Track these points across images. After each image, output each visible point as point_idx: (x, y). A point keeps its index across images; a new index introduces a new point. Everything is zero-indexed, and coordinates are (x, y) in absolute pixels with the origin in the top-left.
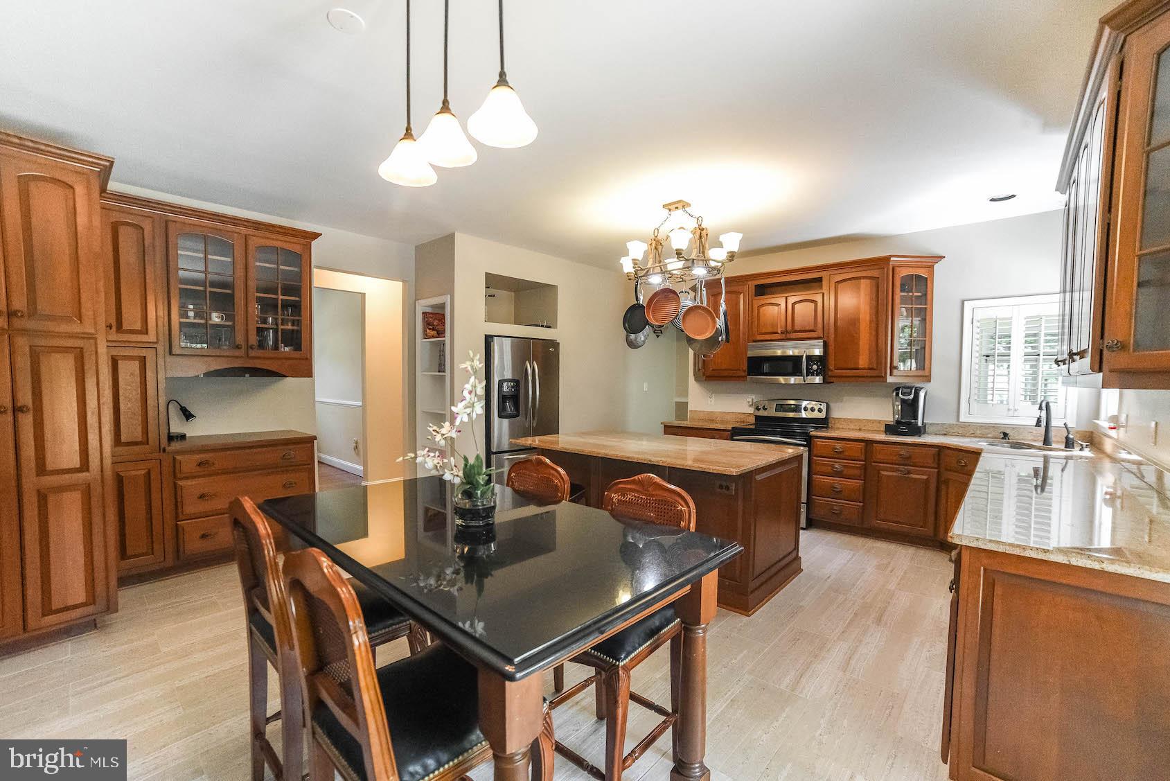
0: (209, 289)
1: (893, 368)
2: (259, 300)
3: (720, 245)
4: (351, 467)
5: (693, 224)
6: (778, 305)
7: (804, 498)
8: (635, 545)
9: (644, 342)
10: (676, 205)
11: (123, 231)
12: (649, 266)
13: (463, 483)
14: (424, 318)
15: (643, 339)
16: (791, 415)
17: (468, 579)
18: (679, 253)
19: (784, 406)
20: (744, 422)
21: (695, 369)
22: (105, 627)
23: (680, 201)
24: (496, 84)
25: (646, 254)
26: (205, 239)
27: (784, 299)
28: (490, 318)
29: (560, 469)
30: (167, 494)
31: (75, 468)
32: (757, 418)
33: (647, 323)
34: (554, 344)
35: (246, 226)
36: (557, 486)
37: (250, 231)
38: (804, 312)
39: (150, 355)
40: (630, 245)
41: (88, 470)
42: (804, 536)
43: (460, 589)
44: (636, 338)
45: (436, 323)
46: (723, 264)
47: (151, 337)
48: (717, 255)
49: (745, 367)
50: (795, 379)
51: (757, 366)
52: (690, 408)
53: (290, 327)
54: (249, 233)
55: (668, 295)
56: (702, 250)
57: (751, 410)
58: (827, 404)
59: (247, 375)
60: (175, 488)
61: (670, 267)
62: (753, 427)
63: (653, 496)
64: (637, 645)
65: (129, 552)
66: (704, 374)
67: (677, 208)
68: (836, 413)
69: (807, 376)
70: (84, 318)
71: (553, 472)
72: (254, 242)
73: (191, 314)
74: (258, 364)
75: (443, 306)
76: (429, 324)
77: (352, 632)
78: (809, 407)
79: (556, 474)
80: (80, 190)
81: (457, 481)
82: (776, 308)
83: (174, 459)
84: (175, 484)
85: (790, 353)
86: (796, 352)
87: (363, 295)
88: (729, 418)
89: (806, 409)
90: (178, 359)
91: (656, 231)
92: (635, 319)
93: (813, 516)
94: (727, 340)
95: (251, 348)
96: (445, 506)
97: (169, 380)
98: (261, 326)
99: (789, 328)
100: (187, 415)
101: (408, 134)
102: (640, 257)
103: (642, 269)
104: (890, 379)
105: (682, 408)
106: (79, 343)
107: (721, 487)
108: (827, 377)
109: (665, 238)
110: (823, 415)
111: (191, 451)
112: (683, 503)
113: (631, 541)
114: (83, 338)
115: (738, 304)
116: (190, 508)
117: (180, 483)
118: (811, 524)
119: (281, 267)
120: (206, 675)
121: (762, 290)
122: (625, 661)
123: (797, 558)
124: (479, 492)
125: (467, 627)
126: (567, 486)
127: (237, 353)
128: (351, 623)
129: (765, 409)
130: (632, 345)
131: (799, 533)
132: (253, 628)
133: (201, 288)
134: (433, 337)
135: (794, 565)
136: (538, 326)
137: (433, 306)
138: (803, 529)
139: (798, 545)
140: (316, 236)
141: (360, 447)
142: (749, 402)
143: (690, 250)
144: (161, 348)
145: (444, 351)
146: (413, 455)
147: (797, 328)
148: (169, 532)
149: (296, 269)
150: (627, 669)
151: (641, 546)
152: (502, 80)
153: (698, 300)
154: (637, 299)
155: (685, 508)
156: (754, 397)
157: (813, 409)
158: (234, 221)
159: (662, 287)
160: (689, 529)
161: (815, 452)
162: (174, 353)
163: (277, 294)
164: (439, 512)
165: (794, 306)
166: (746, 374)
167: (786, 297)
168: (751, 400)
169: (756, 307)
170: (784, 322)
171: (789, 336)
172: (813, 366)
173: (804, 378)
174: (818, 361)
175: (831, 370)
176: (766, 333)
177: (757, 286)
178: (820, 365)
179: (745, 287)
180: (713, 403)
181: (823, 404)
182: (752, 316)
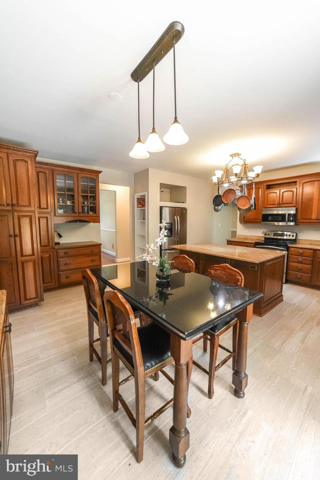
0: (66, 193)
2: (82, 196)
3: (253, 171)
4: (112, 253)
5: (242, 162)
6: (276, 193)
7: (285, 272)
8: (216, 286)
9: (221, 209)
10: (235, 155)
11: (40, 174)
12: (223, 180)
13: (159, 266)
14: (137, 201)
15: (220, 208)
16: (280, 237)
17: (161, 299)
18: (236, 175)
19: (277, 234)
20: (259, 240)
21: (240, 218)
22: (40, 305)
23: (237, 153)
24: (173, 122)
25: (223, 175)
26: (65, 175)
28: (161, 200)
29: (191, 260)
30: (56, 263)
31: (31, 255)
32: (265, 238)
33: (223, 202)
34: (185, 209)
35: (78, 170)
36: (190, 266)
37: (79, 172)
38: (288, 195)
39: (49, 216)
40: (216, 172)
41: (34, 255)
42: (285, 286)
43: (157, 302)
44: (218, 208)
45: (142, 202)
46: (254, 178)
47: (49, 210)
48: (251, 175)
49: (261, 218)
50: (282, 223)
51: (266, 218)
52: (237, 234)
53: (92, 205)
54: (78, 172)
55: (230, 191)
56: (245, 173)
57: (263, 235)
58: (296, 233)
59: (78, 222)
60: (58, 261)
61: (232, 181)
62: (263, 242)
63: (227, 272)
64: (222, 327)
65: (45, 282)
66: (244, 221)
67: (235, 156)
68: (300, 237)
69: (288, 222)
70: (31, 205)
71: (189, 261)
72: (80, 176)
73: (61, 202)
74: (83, 219)
75: (144, 196)
76: (139, 202)
77: (131, 320)
78: (288, 234)
79: (190, 262)
80: (29, 162)
81: (157, 265)
82: (275, 194)
83: (57, 251)
84: (58, 260)
85: (280, 212)
86: (283, 212)
87: (115, 192)
88: (253, 238)
89: (286, 235)
90: (58, 217)
91: (227, 165)
92: (218, 201)
93: (288, 278)
94: (255, 209)
95: (80, 213)
96: (145, 269)
97: (55, 224)
98: (83, 205)
99: (281, 202)
100: (60, 236)
101: (139, 140)
102: (220, 176)
103: (221, 181)
105: (234, 233)
106: (30, 214)
107: (251, 267)
108: (296, 223)
109: (230, 168)
110: (294, 238)
111: (62, 249)
112: (239, 275)
113: (214, 285)
114: (32, 212)
115: (259, 193)
116: (62, 268)
117: (59, 259)
118: (287, 282)
119: (89, 184)
120: (72, 324)
121: (269, 187)
122: (217, 333)
123: (282, 296)
124: (165, 270)
125: (160, 315)
126: (194, 266)
127: (76, 215)
128: (130, 316)
129: (269, 235)
130: (216, 210)
131: (283, 285)
132: (90, 312)
133: (64, 193)
134: (141, 207)
135: (280, 299)
136: (179, 202)
137: (141, 196)
138: (284, 283)
139: (282, 291)
140: (100, 172)
141: (115, 247)
142: (262, 232)
143: (241, 173)
144: (52, 214)
145: (145, 213)
146: (142, 256)
147: (284, 202)
148: (56, 276)
149: (94, 184)
150: (218, 336)
151: (218, 287)
152: (176, 121)
153: (243, 193)
154: (219, 193)
155: (240, 278)
157: (290, 236)
158: (74, 168)
159: (229, 188)
160: (241, 285)
161: (290, 253)
162: (56, 215)
163: (88, 194)
164: (143, 271)
165: (283, 193)
166: (261, 221)
167: (280, 190)
168: (263, 231)
169: (266, 194)
170: (278, 200)
171: (280, 206)
172: (290, 218)
173: (286, 223)
174: (293, 216)
175: (299, 220)
176: (270, 205)
177: (267, 185)
178: (294, 218)
179: (262, 186)
180: (247, 232)
181: (294, 233)
182: (265, 197)
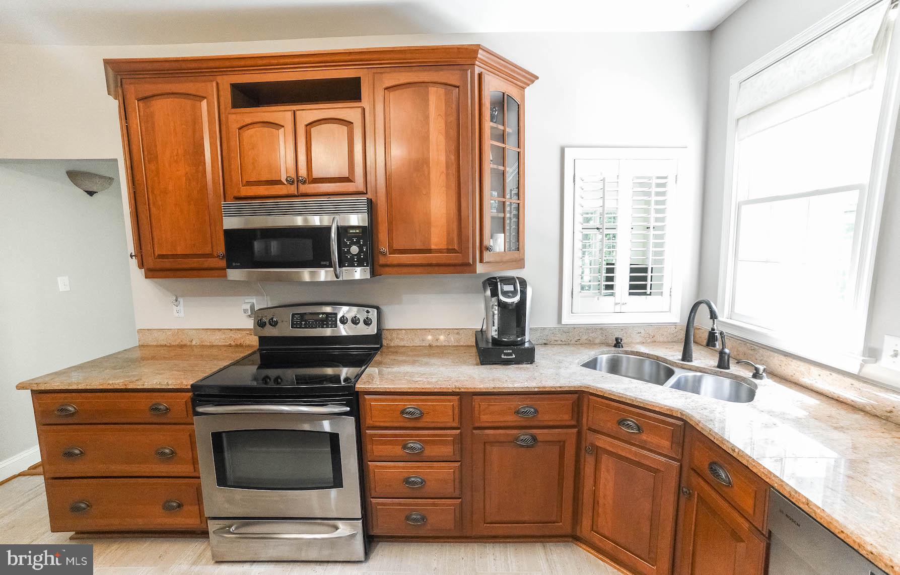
1: (484, 248)
6: (278, 127)
19: (306, 317)
20: (241, 345)
27: (289, 115)
32: (263, 339)
49: (222, 251)
50: (323, 273)
57: (251, 325)
58: (378, 308)
68: (391, 322)
69: (340, 266)
78: (349, 316)
82: (274, 131)
86: (321, 221)
88: (212, 338)
89: (344, 320)
99: (303, 172)
104: (480, 268)
108: (376, 267)
110: (372, 330)
115: (198, 120)
129: (273, 324)
142: (245, 310)
147: (316, 174)
156: (253, 301)
157: (355, 321)
161: (368, 422)
165: (308, 128)
166: (223, 263)
167: (295, 113)
168: (248, 307)
169: (235, 130)
170: (291, 161)
171: (303, 188)
172: (350, 246)
173: (335, 270)
174: (359, 238)
175: (384, 254)
176: (259, 183)
177: (235, 87)
178: (363, 245)
179: (209, 84)
180: (182, 314)
181: (370, 309)
182: (228, 147)
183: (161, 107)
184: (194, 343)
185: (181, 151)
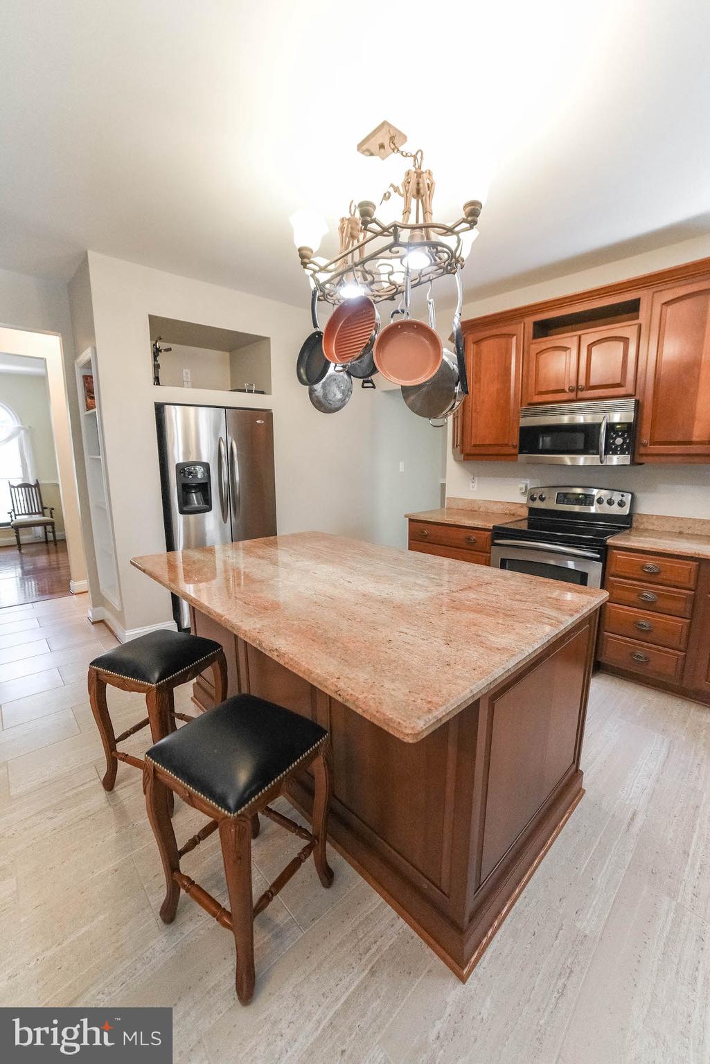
6: (566, 349)
9: (343, 401)
14: (84, 384)
15: (339, 396)
16: (577, 508)
19: (569, 496)
20: (514, 515)
23: (385, 129)
27: (576, 340)
32: (531, 510)
34: (267, 415)
38: (606, 356)
49: (515, 441)
50: (585, 458)
51: (532, 440)
52: (448, 494)
57: (524, 500)
58: (632, 494)
62: (523, 527)
66: (462, 452)
68: (644, 508)
69: (606, 453)
76: (89, 391)
78: (604, 498)
82: (563, 354)
85: (580, 419)
86: (591, 419)
87: (45, 361)
88: (496, 508)
89: (600, 501)
93: (603, 659)
99: (582, 382)
108: (637, 456)
110: (625, 511)
118: (600, 669)
121: (544, 329)
129: (542, 499)
134: (92, 408)
136: (244, 391)
142: (521, 489)
147: (593, 382)
154: (315, 326)
156: (528, 482)
157: (610, 502)
161: (612, 570)
165: (590, 347)
166: (516, 451)
167: (580, 337)
168: (523, 486)
169: (533, 355)
170: (573, 375)
171: (582, 394)
172: (615, 438)
173: (601, 457)
174: (624, 432)
175: (645, 445)
176: (547, 392)
177: (536, 324)
178: (627, 437)
179: (519, 325)
180: (475, 489)
181: (625, 494)
182: (528, 368)
183: (486, 346)
184: (481, 510)
185: (496, 374)
